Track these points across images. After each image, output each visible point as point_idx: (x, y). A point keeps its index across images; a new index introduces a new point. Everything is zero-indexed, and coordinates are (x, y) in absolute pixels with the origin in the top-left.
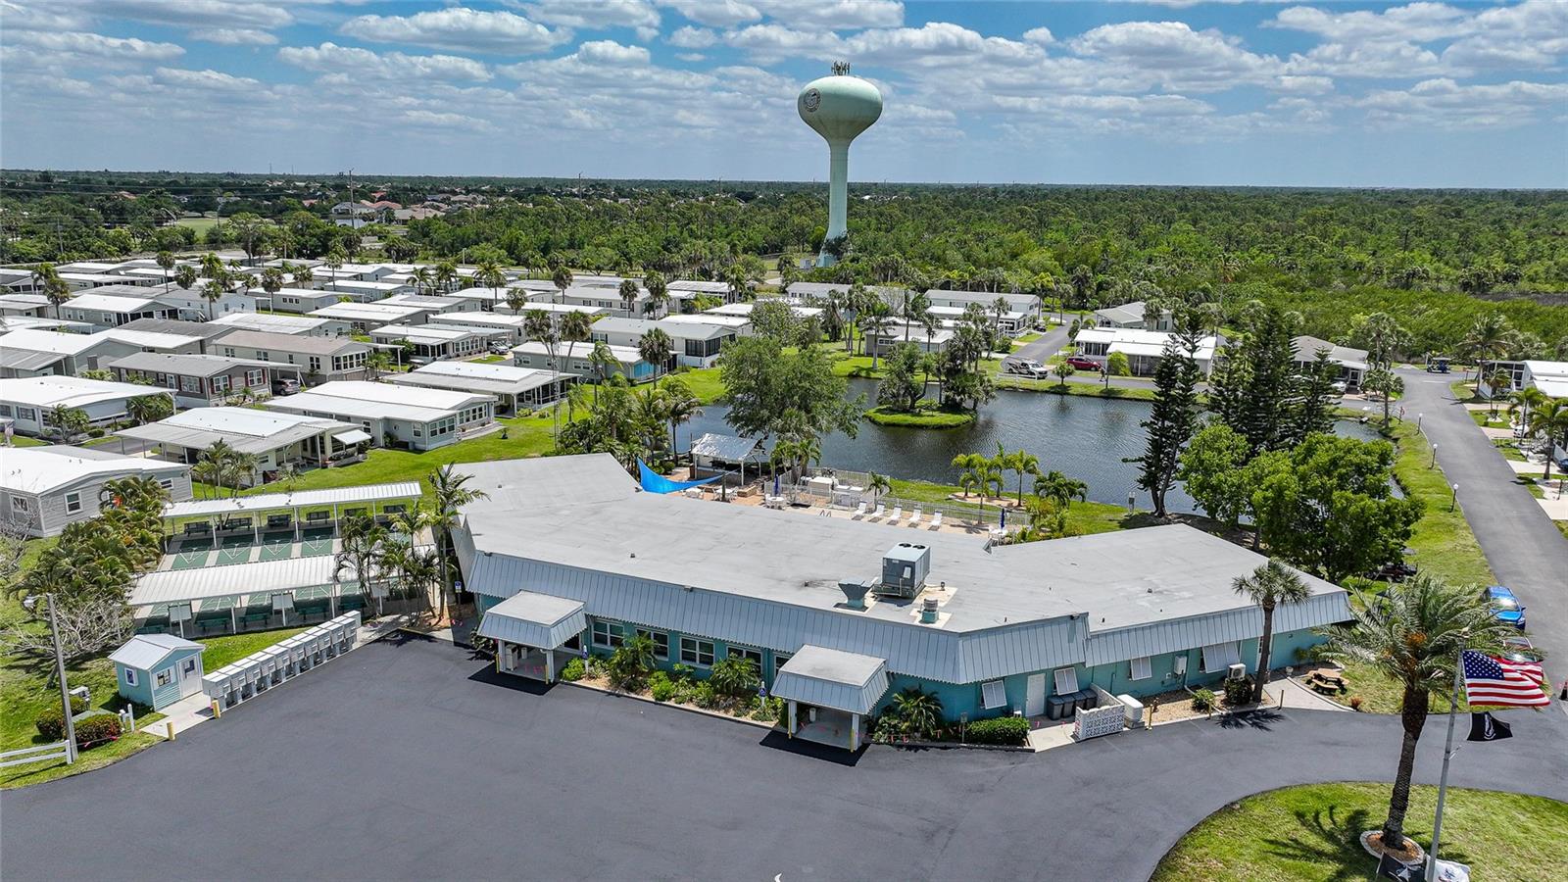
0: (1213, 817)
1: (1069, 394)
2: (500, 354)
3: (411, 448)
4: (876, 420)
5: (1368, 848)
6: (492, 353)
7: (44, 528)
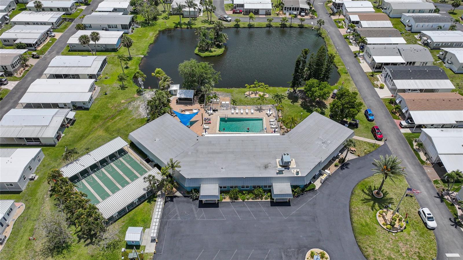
0: (351, 196)
1: (240, 27)
2: (53, 37)
3: (83, 108)
4: (201, 55)
5: (375, 196)
6: (50, 37)
7: (22, 188)
